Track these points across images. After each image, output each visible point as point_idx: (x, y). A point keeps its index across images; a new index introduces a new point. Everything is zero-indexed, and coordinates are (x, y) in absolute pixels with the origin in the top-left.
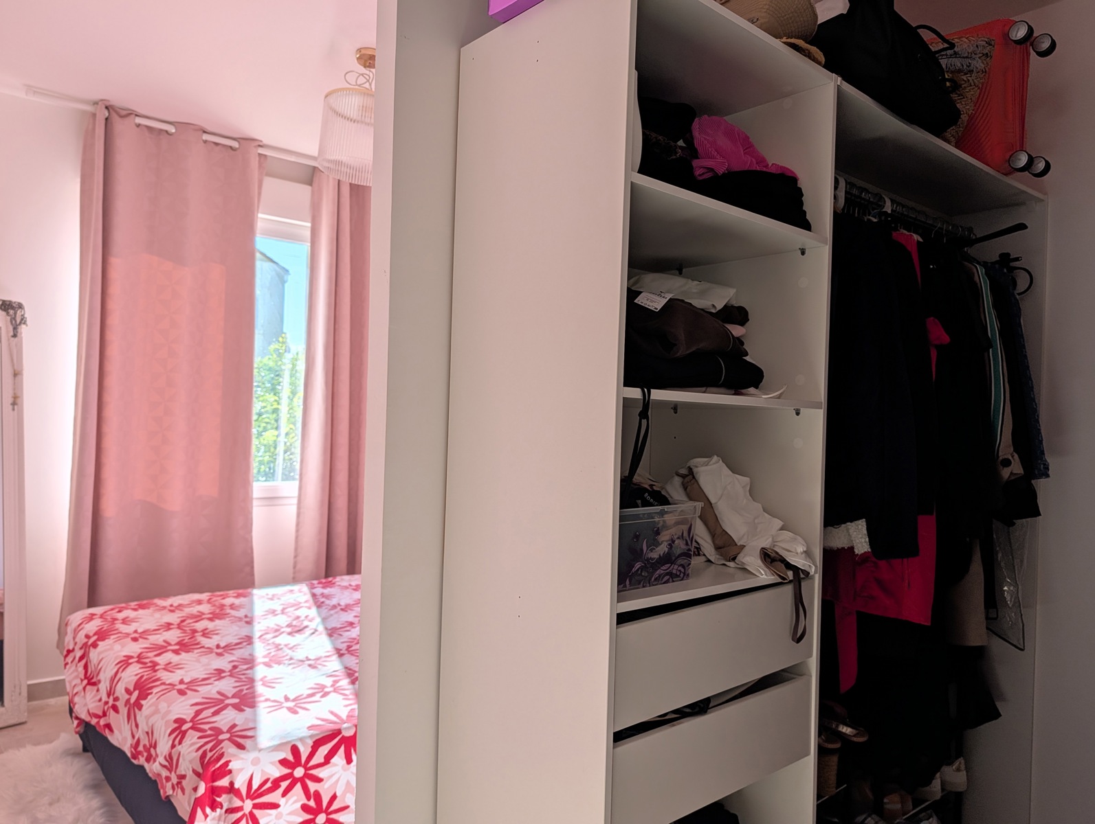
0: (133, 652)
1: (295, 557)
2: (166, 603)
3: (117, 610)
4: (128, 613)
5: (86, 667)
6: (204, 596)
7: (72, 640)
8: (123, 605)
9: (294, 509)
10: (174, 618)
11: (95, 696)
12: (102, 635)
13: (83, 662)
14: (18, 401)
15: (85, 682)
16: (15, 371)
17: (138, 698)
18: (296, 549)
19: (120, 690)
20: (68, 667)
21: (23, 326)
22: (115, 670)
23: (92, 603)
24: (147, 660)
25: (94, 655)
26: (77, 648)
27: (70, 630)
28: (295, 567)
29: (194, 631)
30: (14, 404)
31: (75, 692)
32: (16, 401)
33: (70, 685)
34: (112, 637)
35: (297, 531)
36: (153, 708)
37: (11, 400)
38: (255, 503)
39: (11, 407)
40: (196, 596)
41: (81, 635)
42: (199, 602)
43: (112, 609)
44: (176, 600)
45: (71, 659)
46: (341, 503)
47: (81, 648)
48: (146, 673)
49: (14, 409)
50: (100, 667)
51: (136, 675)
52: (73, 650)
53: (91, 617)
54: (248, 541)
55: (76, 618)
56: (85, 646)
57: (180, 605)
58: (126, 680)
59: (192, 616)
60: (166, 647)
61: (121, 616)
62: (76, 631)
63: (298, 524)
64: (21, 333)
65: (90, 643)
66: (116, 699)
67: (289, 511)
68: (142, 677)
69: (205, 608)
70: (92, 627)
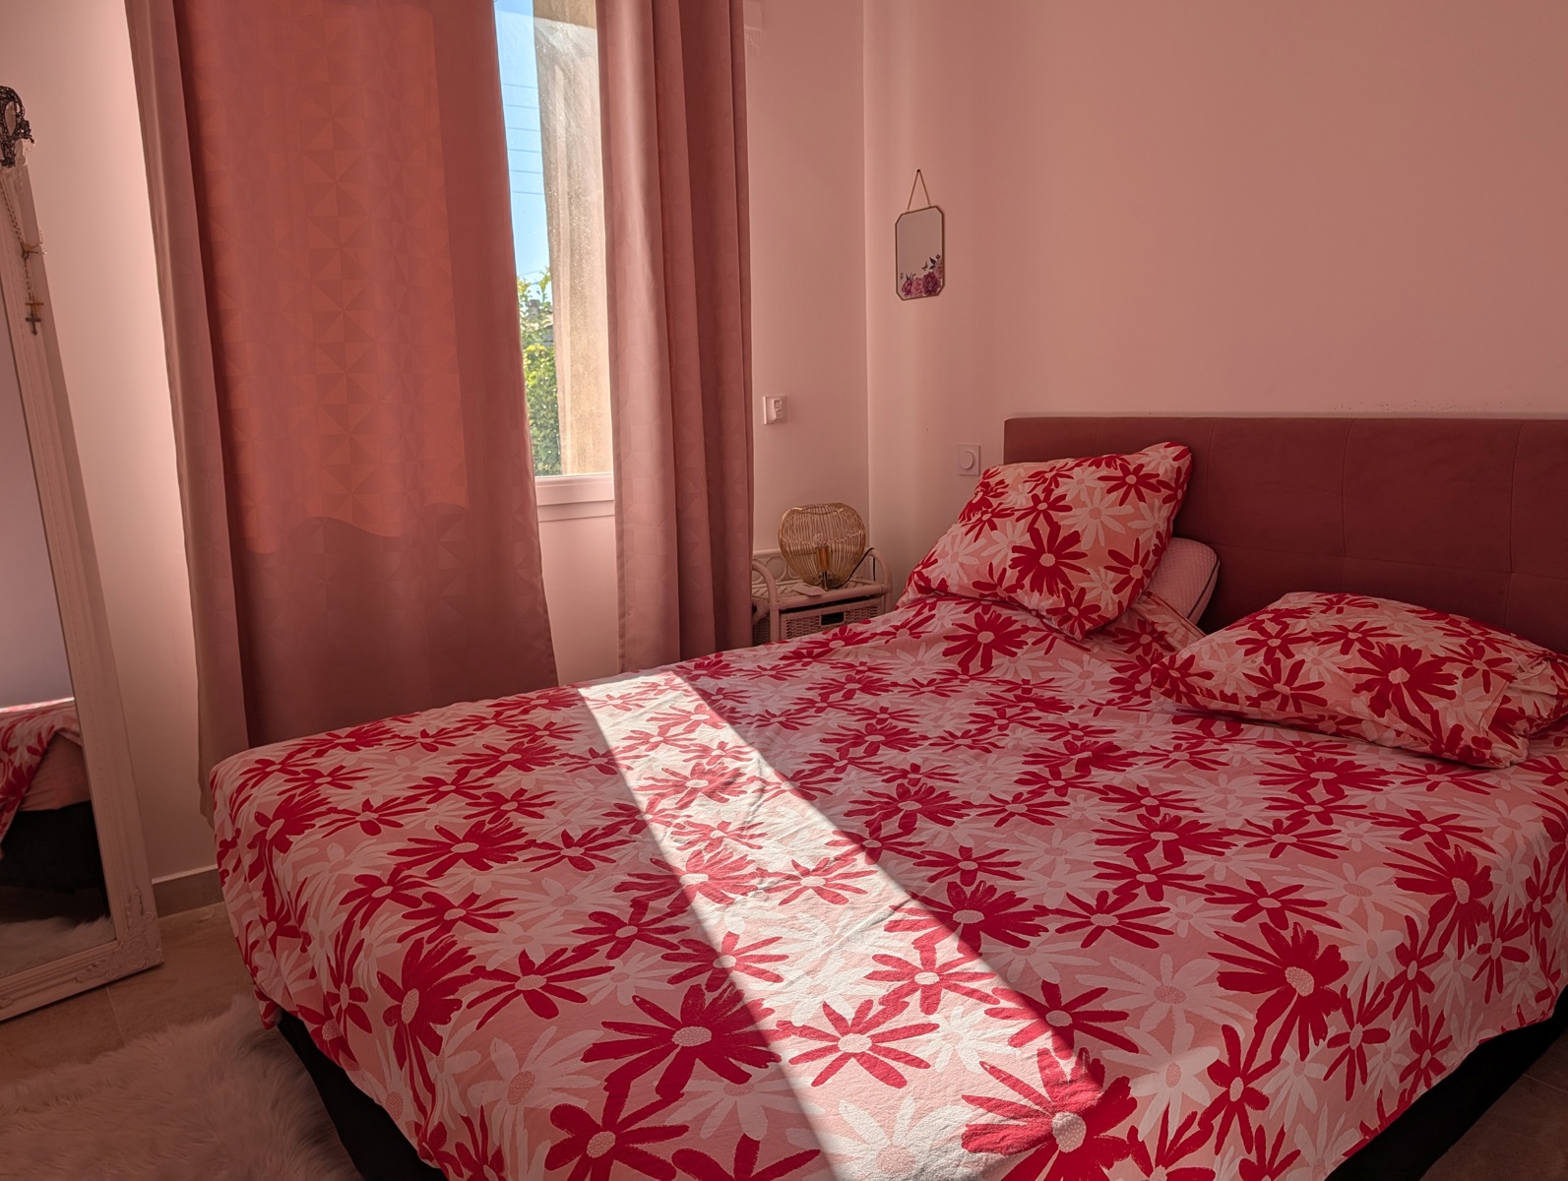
0: (377, 868)
1: (622, 616)
2: (413, 726)
3: (314, 750)
4: (337, 757)
5: (268, 889)
6: (483, 707)
7: (229, 821)
8: (323, 736)
9: (610, 524)
10: (439, 765)
11: (299, 964)
12: (295, 816)
13: (262, 876)
14: (42, 312)
15: (272, 926)
16: (22, 244)
17: (422, 1015)
18: (622, 602)
19: (366, 973)
20: (227, 879)
21: (26, 143)
22: (344, 916)
23: (258, 736)
24: (418, 893)
25: (283, 866)
26: (243, 841)
27: (222, 796)
28: (622, 636)
29: (497, 799)
30: (33, 319)
31: (250, 942)
32: (37, 314)
33: (239, 922)
34: (319, 822)
35: (621, 566)
36: (475, 1056)
37: (25, 312)
38: (541, 515)
39: (28, 326)
40: (467, 709)
41: (247, 813)
42: (480, 723)
43: (303, 750)
44: (432, 720)
45: (233, 863)
46: (699, 510)
47: (251, 846)
48: (426, 934)
49: (35, 332)
50: (302, 903)
51: (402, 938)
52: (233, 843)
53: (262, 770)
54: (536, 590)
55: (233, 769)
56: (258, 841)
57: (442, 732)
58: (379, 952)
59: (478, 760)
60: (447, 847)
61: (325, 764)
62: (236, 802)
63: (621, 554)
64: (23, 159)
65: (269, 836)
66: (358, 994)
67: (602, 529)
68: (418, 945)
69: (496, 737)
70: (269, 794)
